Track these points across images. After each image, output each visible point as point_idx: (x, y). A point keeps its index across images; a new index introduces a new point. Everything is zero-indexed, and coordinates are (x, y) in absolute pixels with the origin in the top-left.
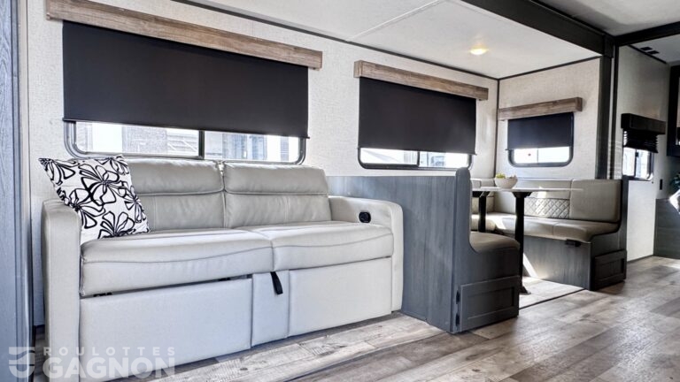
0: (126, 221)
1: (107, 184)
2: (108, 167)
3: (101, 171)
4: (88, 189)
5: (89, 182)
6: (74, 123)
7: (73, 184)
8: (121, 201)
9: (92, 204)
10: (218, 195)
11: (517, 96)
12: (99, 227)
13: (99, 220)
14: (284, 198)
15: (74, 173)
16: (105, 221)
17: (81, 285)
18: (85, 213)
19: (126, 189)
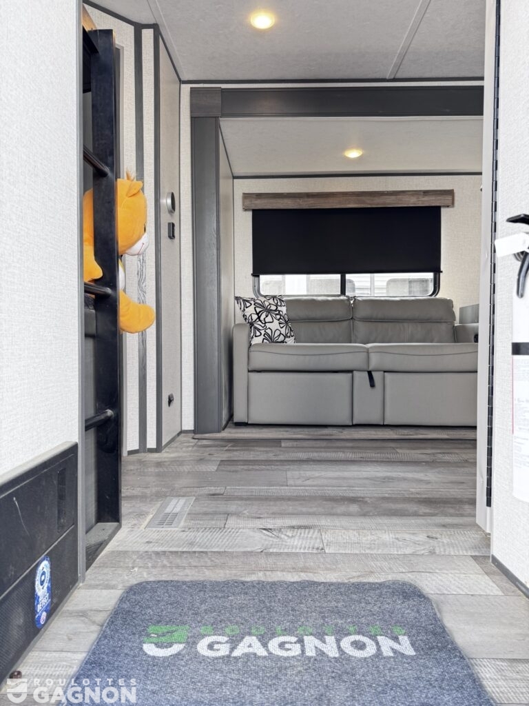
0: (280, 335)
1: (269, 311)
2: (271, 301)
3: (267, 304)
4: (257, 314)
5: (258, 310)
6: (258, 276)
7: (250, 311)
8: (276, 322)
9: (259, 323)
10: (348, 322)
12: (262, 337)
13: (263, 332)
14: (406, 325)
15: (251, 304)
16: (266, 333)
17: (248, 364)
18: (255, 328)
19: (281, 315)
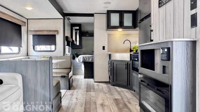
11: (34, 26)
